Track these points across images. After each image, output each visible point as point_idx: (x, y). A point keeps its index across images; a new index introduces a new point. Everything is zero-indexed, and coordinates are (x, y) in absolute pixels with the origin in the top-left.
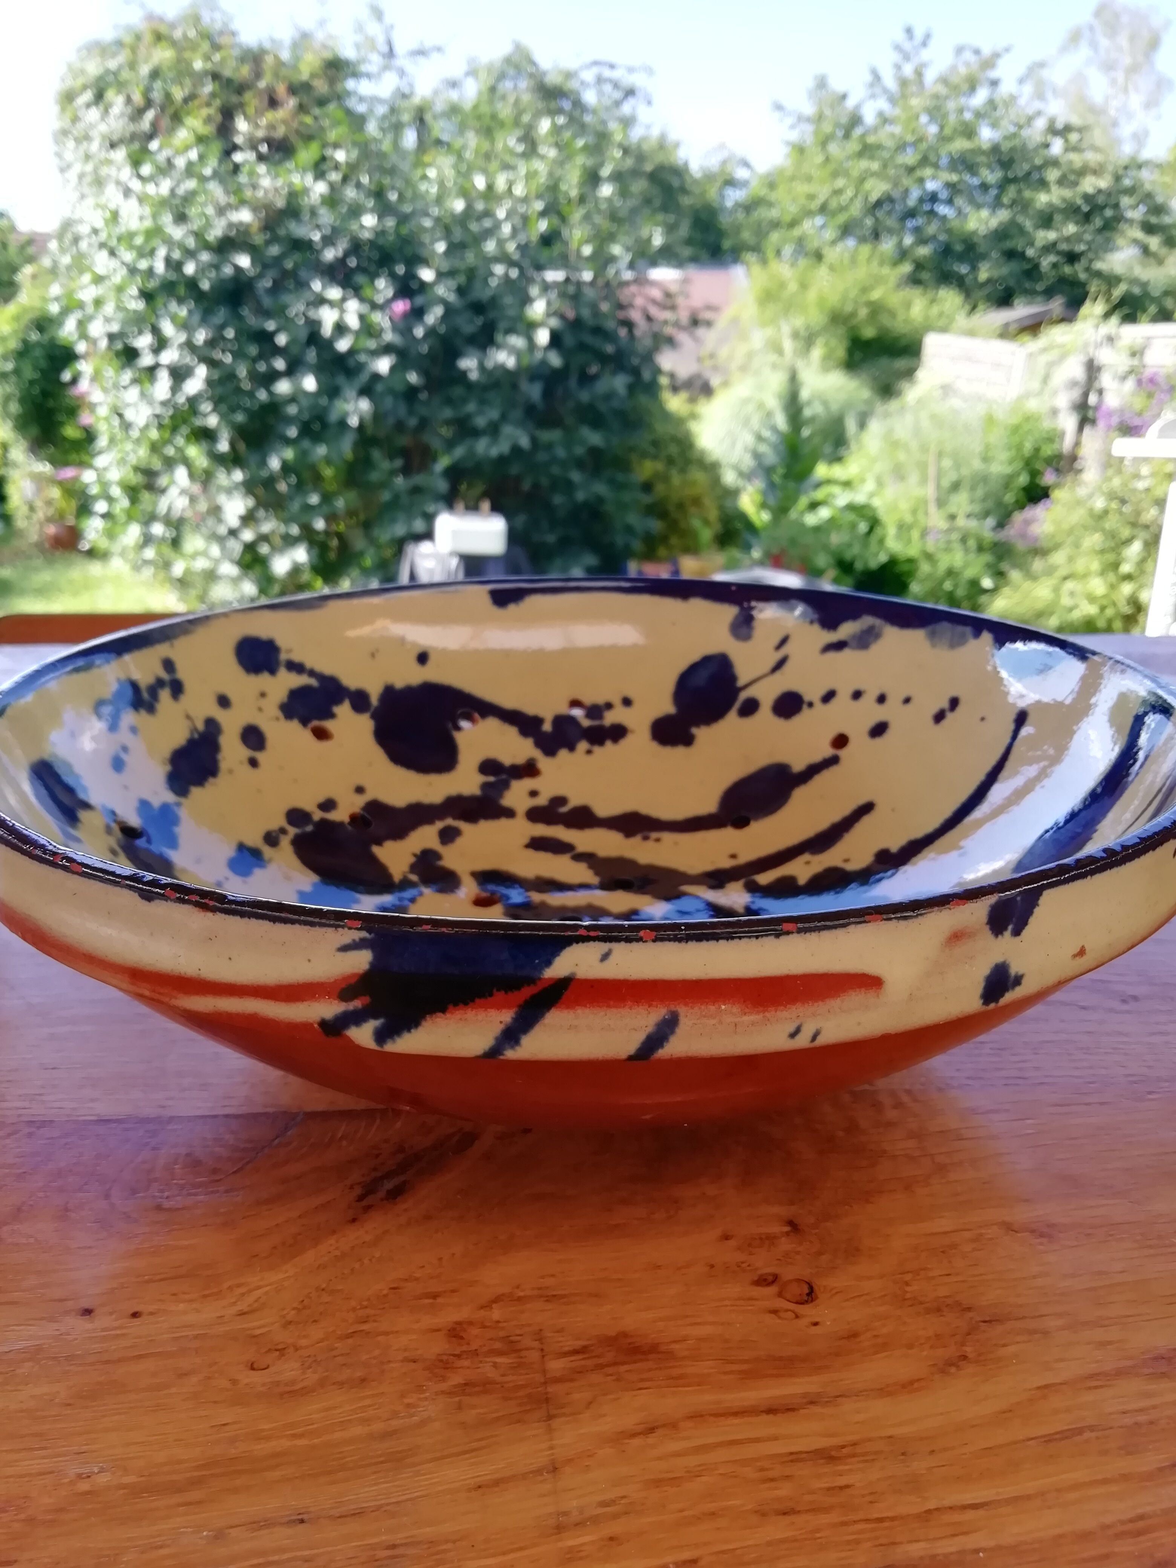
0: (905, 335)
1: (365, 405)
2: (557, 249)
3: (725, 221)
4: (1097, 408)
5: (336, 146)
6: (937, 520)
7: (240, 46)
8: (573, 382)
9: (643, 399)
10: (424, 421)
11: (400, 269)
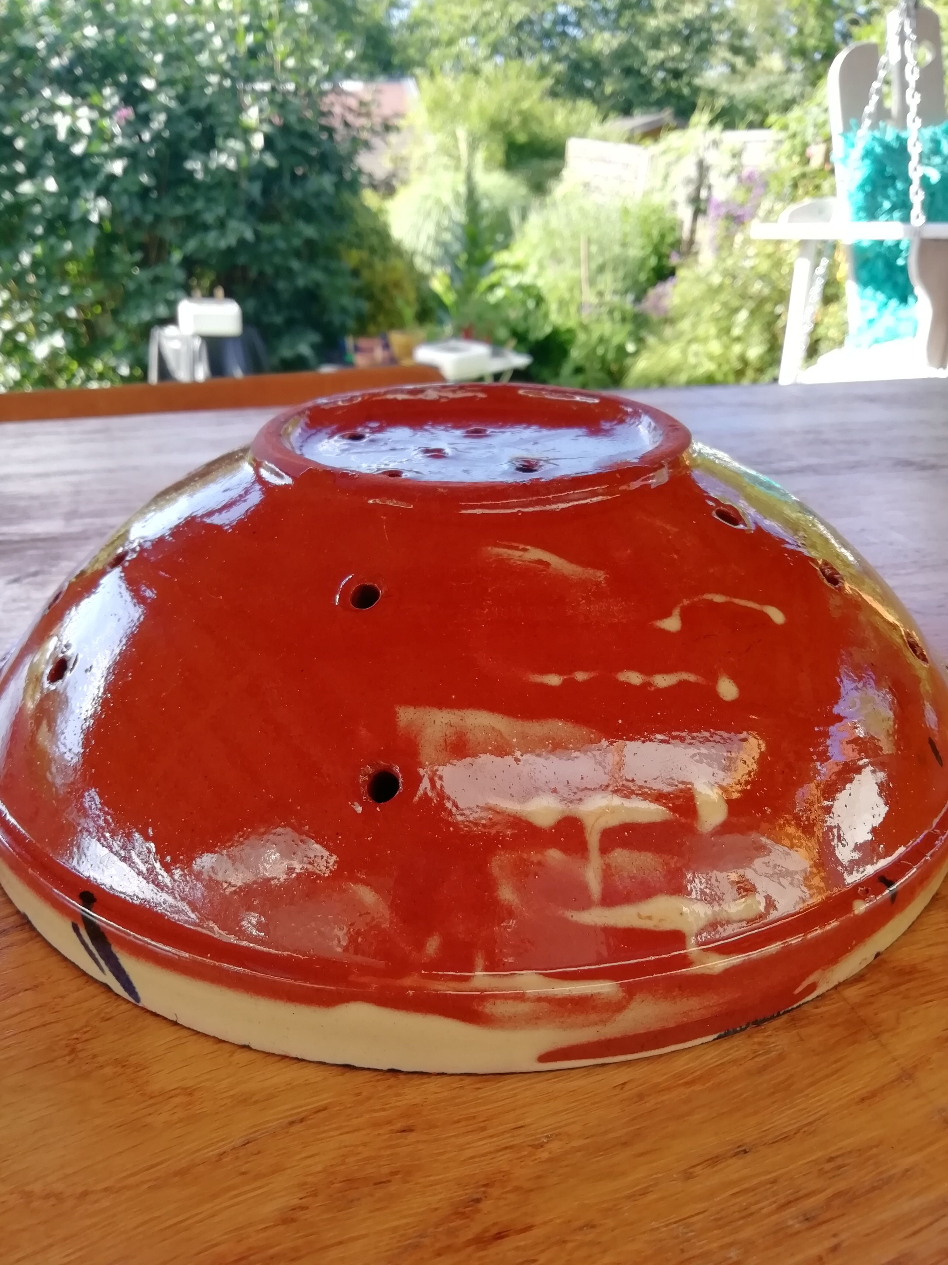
0: (551, 140)
1: (103, 204)
2: (262, 59)
3: (394, 39)
4: (708, 200)
6: (589, 297)
8: (286, 181)
9: (346, 196)
10: (158, 218)
11: (123, 78)
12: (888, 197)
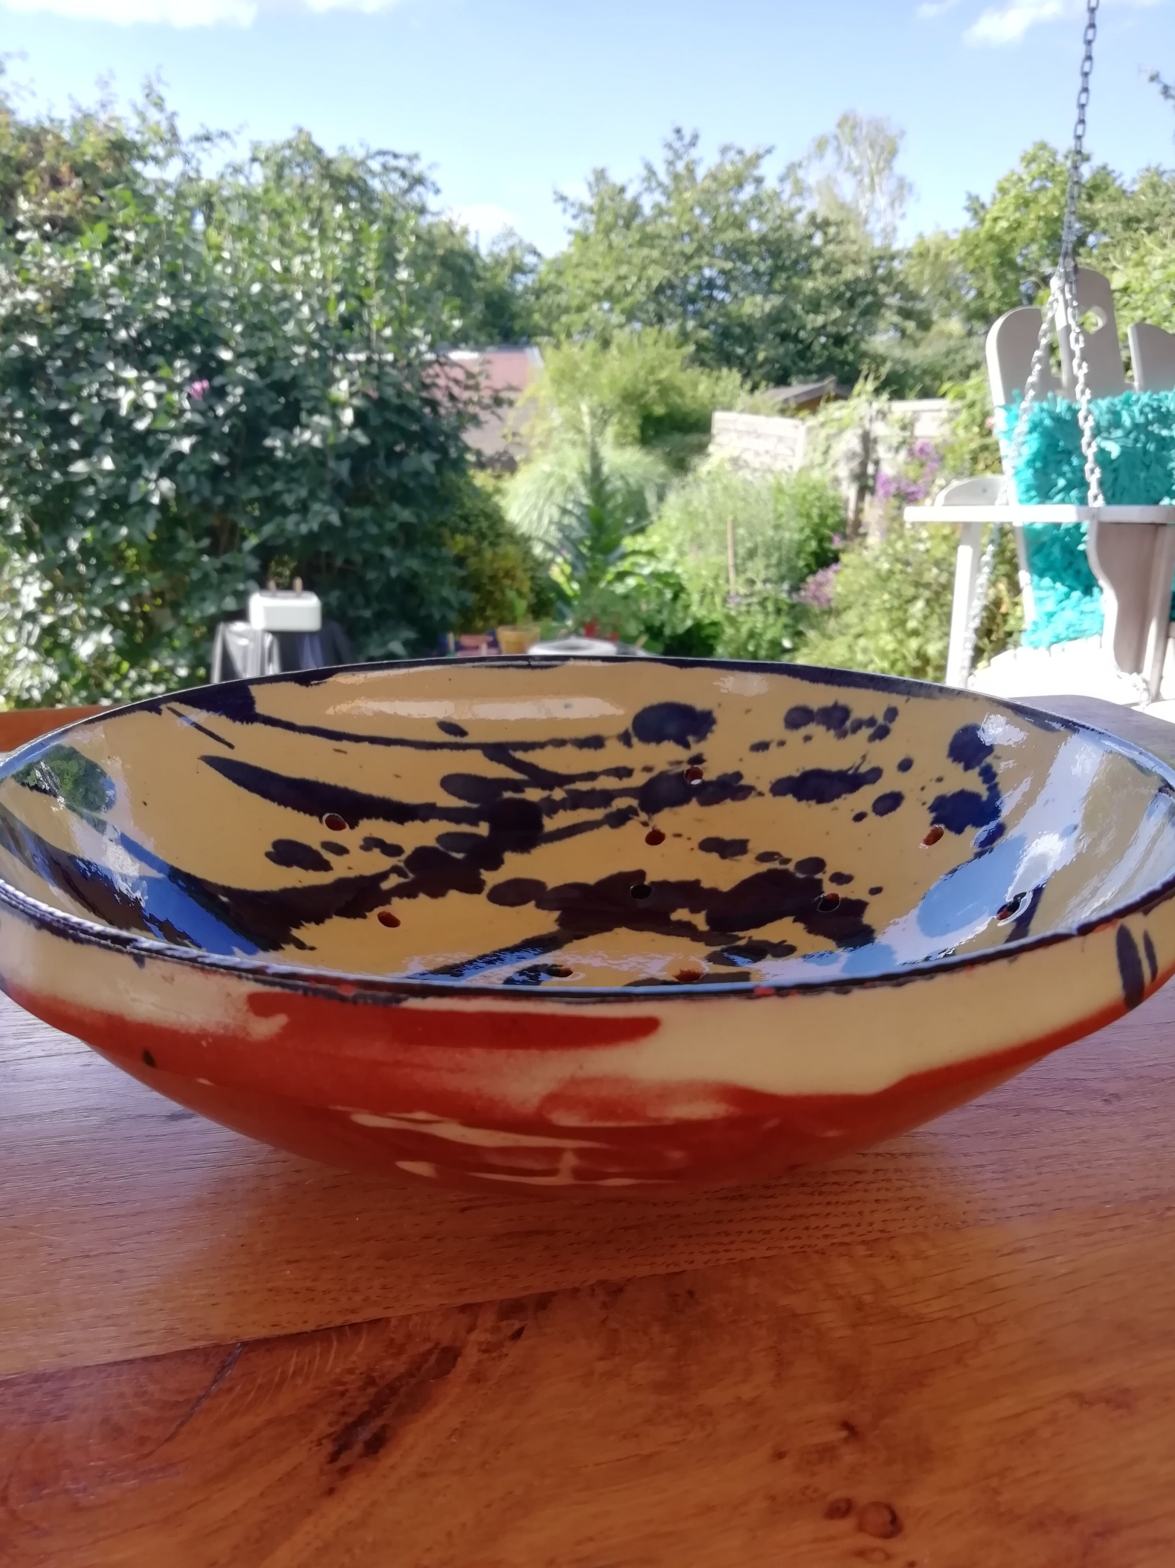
0: (694, 412)
1: (166, 485)
2: (357, 328)
3: (517, 306)
4: (874, 477)
5: (126, 228)
6: (737, 585)
7: (16, 124)
8: (381, 461)
9: (452, 476)
10: (231, 500)
11: (198, 350)
12: (1063, 475)
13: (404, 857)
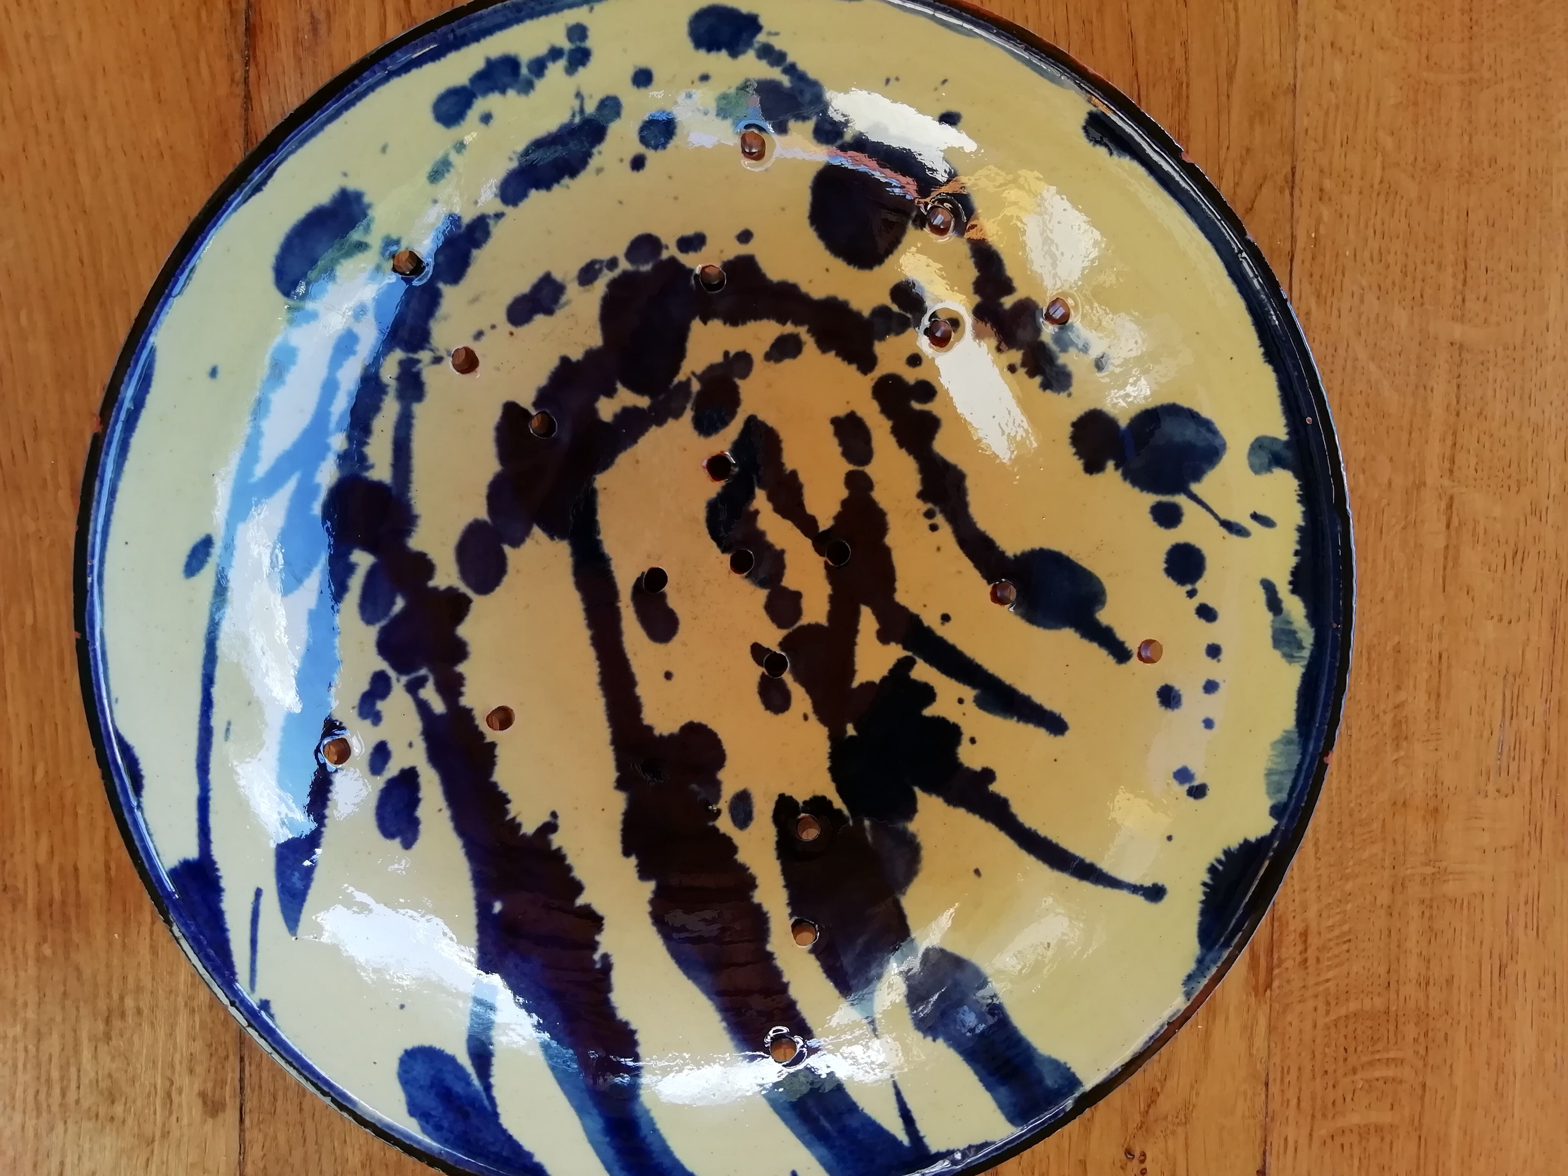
13: (392, 673)
